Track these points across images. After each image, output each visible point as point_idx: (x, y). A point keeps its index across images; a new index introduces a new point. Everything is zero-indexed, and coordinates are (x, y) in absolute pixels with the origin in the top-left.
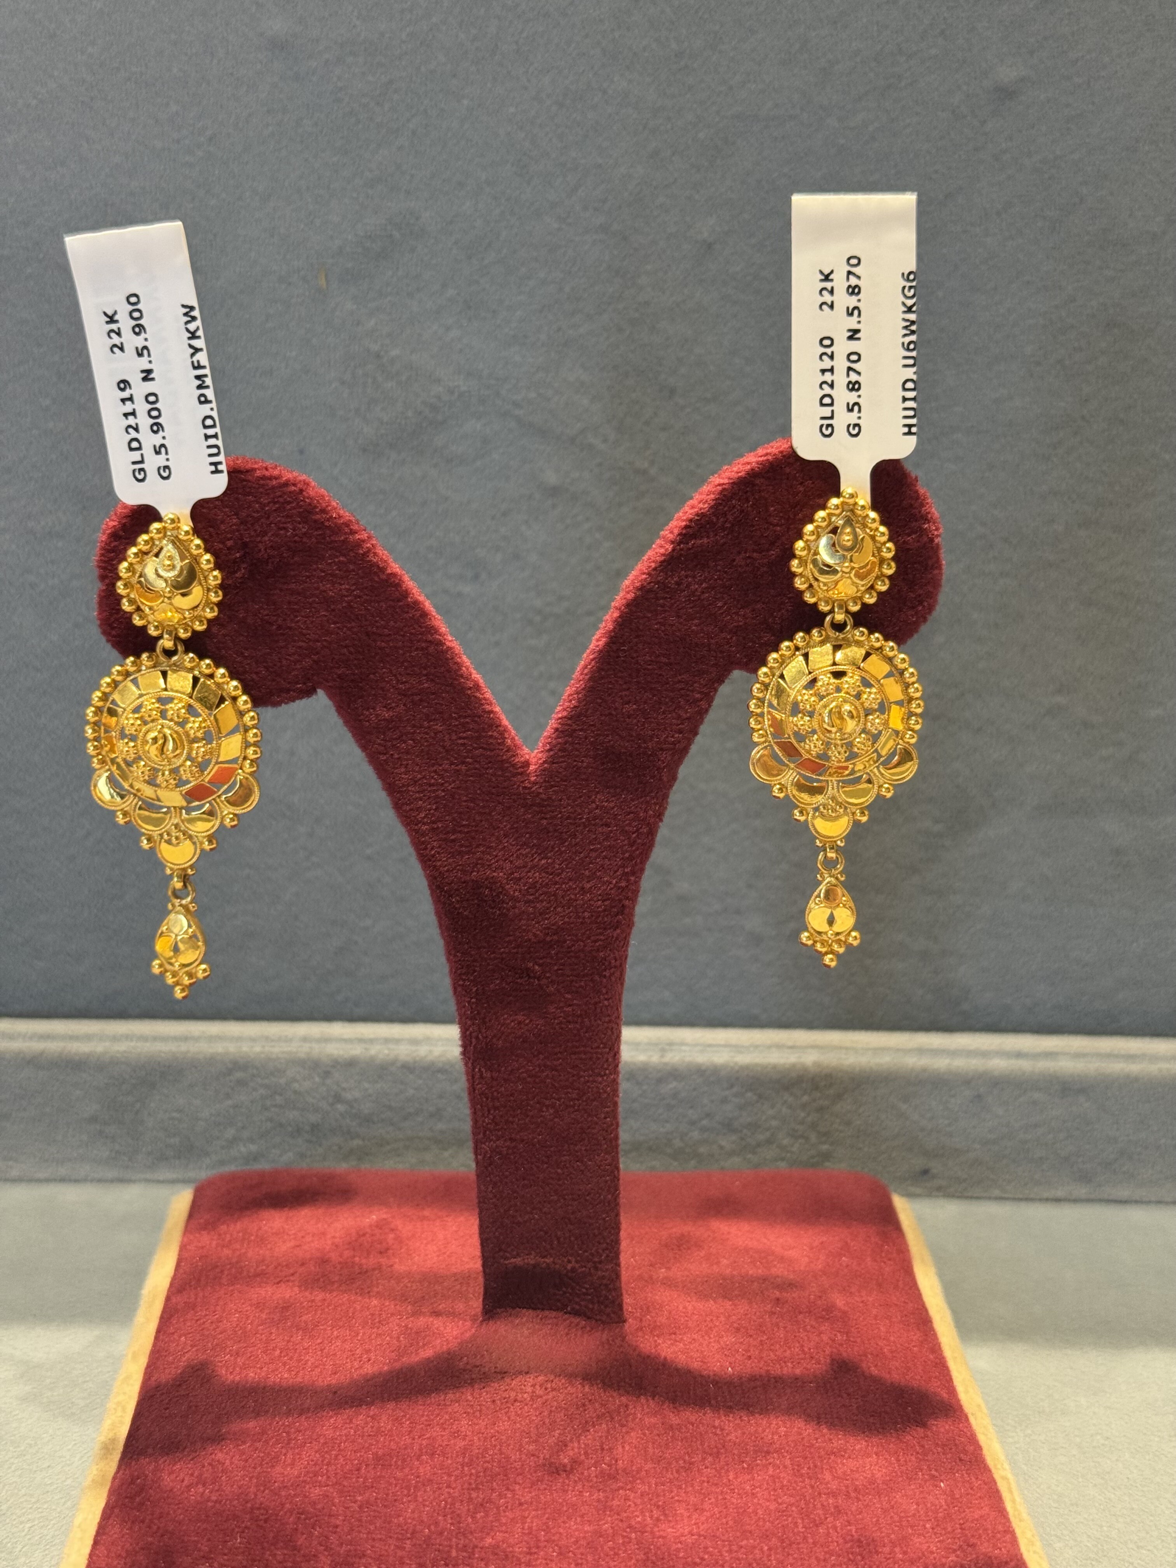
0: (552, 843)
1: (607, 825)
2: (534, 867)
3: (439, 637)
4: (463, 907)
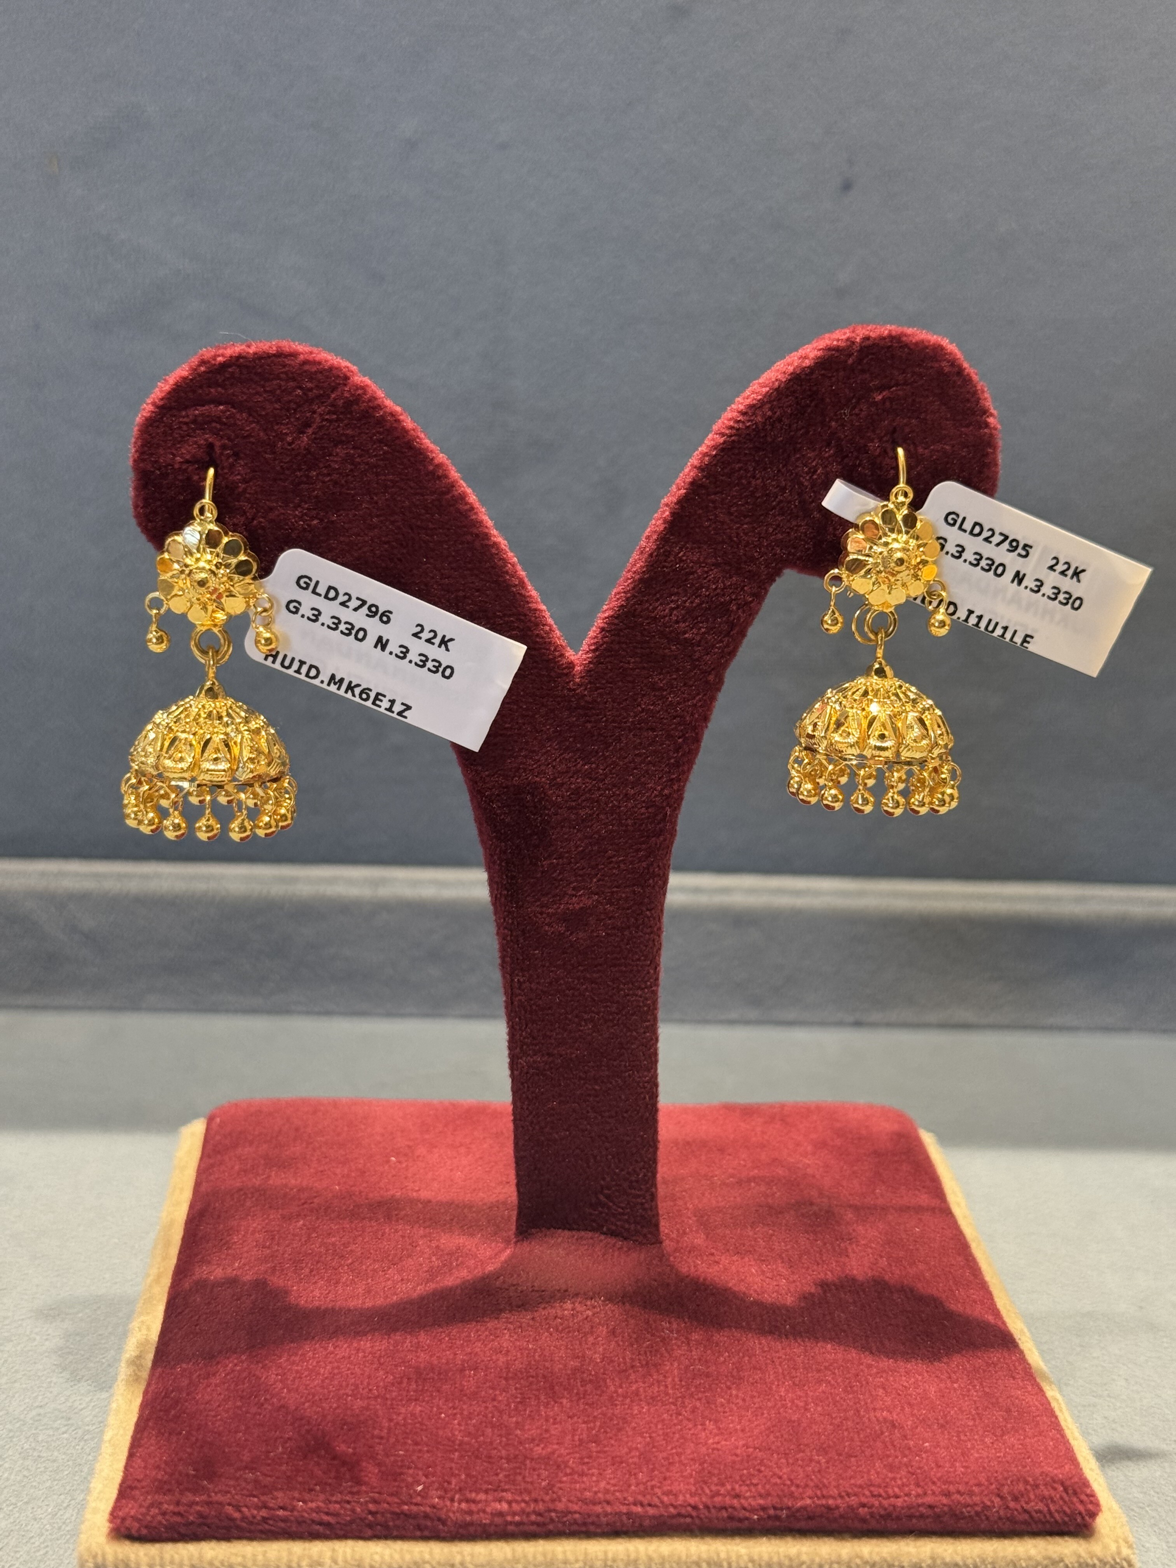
0: (596, 748)
1: (653, 730)
2: (578, 771)
3: (487, 531)
4: (505, 813)
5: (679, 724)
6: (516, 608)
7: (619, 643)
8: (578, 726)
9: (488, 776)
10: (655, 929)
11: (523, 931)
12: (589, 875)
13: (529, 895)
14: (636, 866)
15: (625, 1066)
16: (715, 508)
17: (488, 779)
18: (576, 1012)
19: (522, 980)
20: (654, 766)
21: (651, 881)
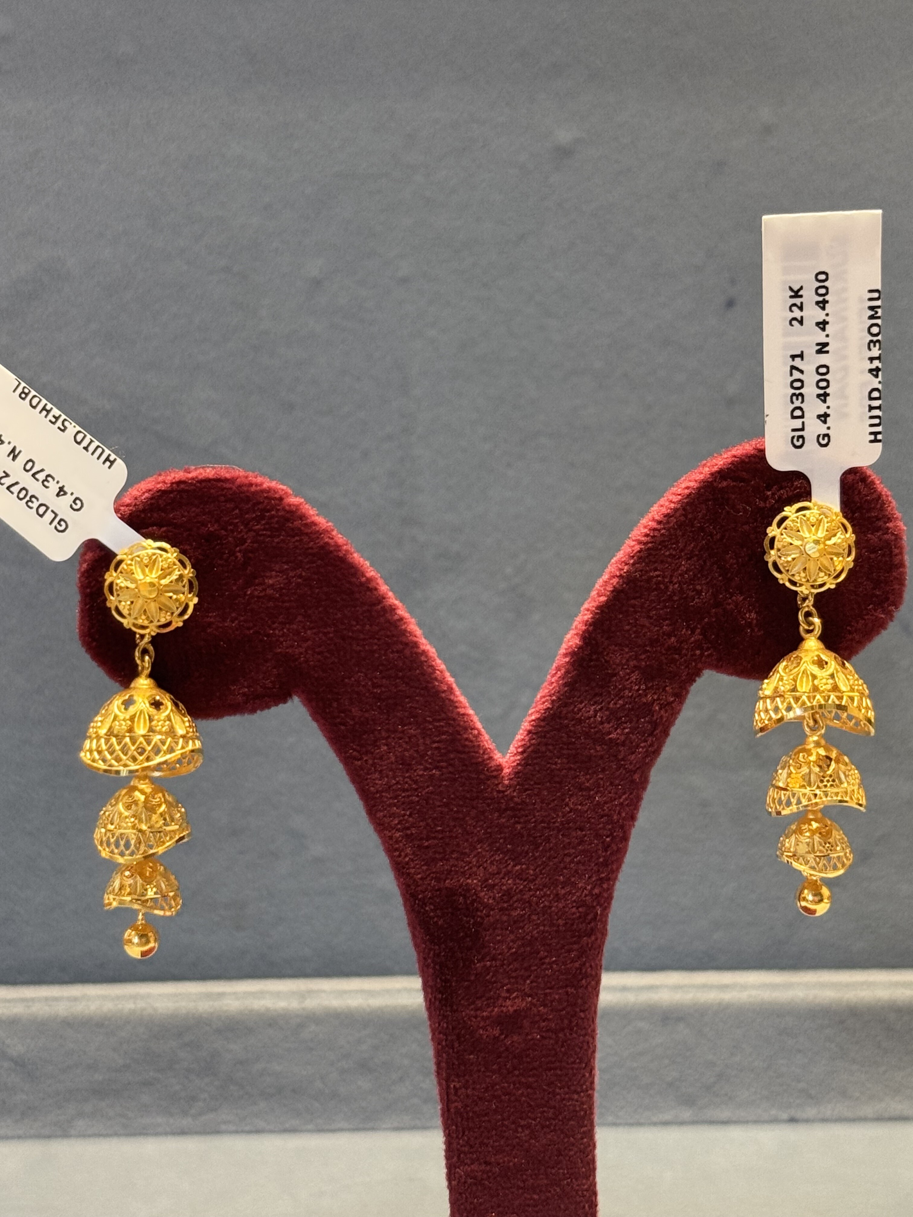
0: (526, 849)
1: (582, 830)
2: (508, 873)
3: (415, 639)
4: (438, 916)
5: (607, 823)
6: (445, 713)
7: (546, 744)
8: (508, 827)
9: (421, 879)
10: (589, 1031)
11: (459, 1036)
12: (522, 976)
13: (463, 999)
14: (568, 966)
15: (564, 1174)
16: (636, 612)
17: (420, 882)
18: (512, 1118)
19: (458, 1086)
20: (583, 864)
21: (584, 981)
